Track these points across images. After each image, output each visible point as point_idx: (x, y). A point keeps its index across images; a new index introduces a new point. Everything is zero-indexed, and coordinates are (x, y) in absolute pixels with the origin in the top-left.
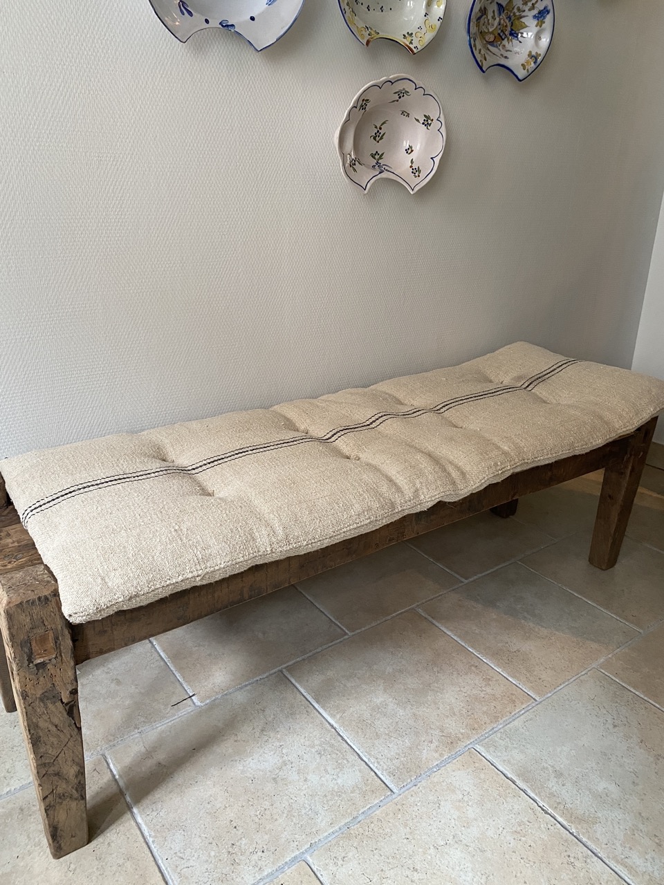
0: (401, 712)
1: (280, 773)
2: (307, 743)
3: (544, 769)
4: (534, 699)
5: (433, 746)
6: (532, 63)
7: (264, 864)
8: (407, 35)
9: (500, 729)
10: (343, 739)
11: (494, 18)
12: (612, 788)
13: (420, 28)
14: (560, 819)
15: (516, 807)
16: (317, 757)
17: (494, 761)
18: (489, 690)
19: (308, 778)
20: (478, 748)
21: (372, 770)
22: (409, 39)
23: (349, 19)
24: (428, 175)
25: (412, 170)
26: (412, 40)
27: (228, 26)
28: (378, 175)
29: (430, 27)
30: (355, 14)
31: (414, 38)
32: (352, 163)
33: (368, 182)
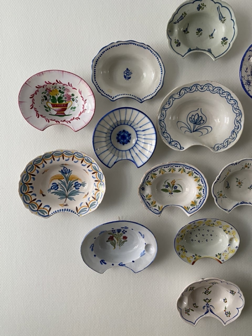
8: (218, 255)
22: (219, 256)
23: (182, 256)
24: (235, 317)
25: (225, 313)
26: (221, 257)
27: (122, 265)
28: (203, 315)
29: (231, 251)
30: (187, 252)
31: (222, 256)
32: (187, 311)
33: (197, 320)
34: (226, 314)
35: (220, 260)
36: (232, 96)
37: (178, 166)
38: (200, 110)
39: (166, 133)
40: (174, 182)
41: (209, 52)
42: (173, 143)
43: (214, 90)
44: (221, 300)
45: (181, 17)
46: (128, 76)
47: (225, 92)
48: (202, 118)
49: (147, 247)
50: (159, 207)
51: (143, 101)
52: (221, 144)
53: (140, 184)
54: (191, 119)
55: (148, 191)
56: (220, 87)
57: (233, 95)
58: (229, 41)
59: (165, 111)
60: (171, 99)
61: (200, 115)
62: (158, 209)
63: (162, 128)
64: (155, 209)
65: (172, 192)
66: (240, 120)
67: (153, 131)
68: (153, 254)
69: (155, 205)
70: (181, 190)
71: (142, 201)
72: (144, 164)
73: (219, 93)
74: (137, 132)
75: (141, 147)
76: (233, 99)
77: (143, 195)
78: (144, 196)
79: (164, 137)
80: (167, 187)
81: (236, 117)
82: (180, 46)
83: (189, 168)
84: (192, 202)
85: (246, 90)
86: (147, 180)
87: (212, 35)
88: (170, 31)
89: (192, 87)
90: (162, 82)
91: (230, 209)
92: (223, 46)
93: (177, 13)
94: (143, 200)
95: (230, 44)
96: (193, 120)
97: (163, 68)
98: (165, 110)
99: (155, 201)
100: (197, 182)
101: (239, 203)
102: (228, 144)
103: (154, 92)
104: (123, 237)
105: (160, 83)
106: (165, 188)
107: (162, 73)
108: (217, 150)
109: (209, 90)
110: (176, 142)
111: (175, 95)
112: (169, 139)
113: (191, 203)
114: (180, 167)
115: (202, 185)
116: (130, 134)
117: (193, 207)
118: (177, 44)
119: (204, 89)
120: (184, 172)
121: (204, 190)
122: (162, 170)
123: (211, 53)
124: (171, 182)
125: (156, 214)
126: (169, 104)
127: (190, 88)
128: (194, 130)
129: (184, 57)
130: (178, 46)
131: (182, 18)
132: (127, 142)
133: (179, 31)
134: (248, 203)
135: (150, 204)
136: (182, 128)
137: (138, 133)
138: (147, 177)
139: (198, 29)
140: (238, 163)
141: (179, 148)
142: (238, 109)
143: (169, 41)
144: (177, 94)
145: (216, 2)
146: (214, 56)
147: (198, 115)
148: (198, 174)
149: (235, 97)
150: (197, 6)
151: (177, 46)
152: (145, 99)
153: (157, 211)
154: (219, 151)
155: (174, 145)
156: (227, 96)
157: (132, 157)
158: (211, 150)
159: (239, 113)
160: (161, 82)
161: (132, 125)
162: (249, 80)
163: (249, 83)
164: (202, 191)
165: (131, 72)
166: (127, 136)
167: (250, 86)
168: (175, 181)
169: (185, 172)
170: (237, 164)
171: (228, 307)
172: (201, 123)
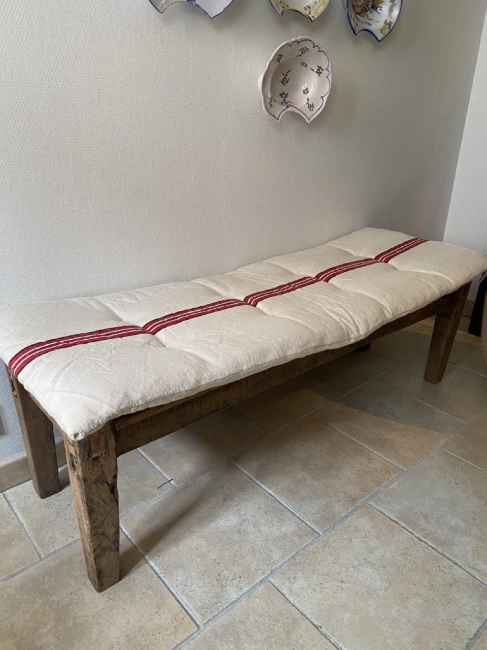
0: (316, 483)
1: (242, 527)
2: (256, 507)
3: (416, 513)
4: (403, 470)
5: (341, 504)
6: (387, 28)
7: (242, 585)
8: (307, 8)
9: (382, 490)
10: (280, 503)
12: (460, 522)
13: (315, 3)
14: (430, 544)
15: (401, 538)
16: (265, 515)
17: (383, 510)
18: (372, 466)
19: (262, 529)
20: (371, 503)
21: (303, 521)
24: (319, 109)
25: (308, 106)
26: (310, 11)
28: (286, 109)
29: (323, 2)
33: (280, 114)
35: (310, 15)
44: (300, 94)
171: (311, 98)
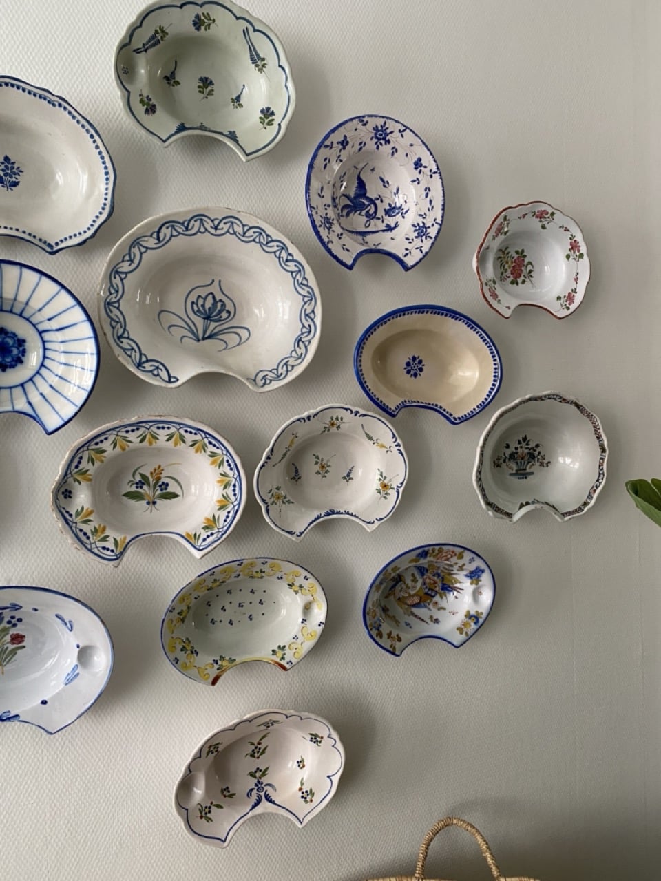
6: (472, 624)
8: (277, 650)
11: (414, 580)
13: (295, 637)
22: (280, 654)
23: (185, 665)
24: (324, 798)
25: (301, 795)
26: (285, 654)
27: (9, 719)
28: (248, 813)
29: (309, 635)
30: (197, 653)
31: (287, 651)
32: (205, 812)
33: (231, 828)
34: (302, 797)
35: (283, 662)
36: (290, 252)
37: (163, 428)
38: (216, 283)
39: (128, 338)
40: (158, 471)
41: (231, 138)
42: (148, 366)
43: (247, 235)
44: (292, 765)
45: (153, 37)
46: (11, 177)
47: (273, 241)
48: (224, 305)
49: (84, 654)
50: (115, 539)
51: (56, 248)
52: (271, 371)
53: (57, 478)
54: (195, 306)
55: (82, 498)
56: (261, 226)
57: (292, 249)
58: (277, 118)
59: (122, 280)
60: (134, 247)
61: (219, 296)
62: (112, 547)
63: (114, 324)
64: (104, 548)
65: (156, 500)
66: (313, 312)
67: (86, 330)
68: (101, 671)
69: (103, 536)
70: (178, 492)
71: (63, 526)
72: (66, 423)
73: (260, 243)
74: (43, 335)
75: (57, 376)
76: (293, 261)
77: (67, 512)
78: (71, 512)
79: (122, 350)
80: (141, 487)
81: (303, 303)
82: (156, 114)
83: (194, 431)
84: (208, 519)
85: (323, 240)
86: (77, 467)
87: (238, 98)
88: (125, 71)
89: (190, 221)
90: (108, 202)
91: (302, 530)
92: (265, 128)
93: (141, 25)
94: (67, 526)
95: (279, 125)
96: (201, 308)
97: (109, 164)
98: (120, 276)
99: (102, 526)
100: (217, 467)
101: (322, 515)
102: (287, 371)
103: (89, 229)
104: (11, 636)
105: (105, 204)
106: (133, 489)
107: (107, 179)
108: (262, 386)
109: (235, 233)
110: (156, 364)
111: (146, 239)
112: (135, 355)
113: (204, 523)
114: (169, 428)
115: (231, 473)
116: (24, 341)
117: (209, 533)
118: (145, 107)
119: (222, 229)
120: (182, 442)
121: (234, 486)
122: (119, 438)
123: (237, 142)
124: (152, 473)
125: (106, 562)
126: (132, 261)
127: (186, 224)
128: (206, 336)
129: (167, 143)
130: (149, 113)
131: (154, 41)
132: (13, 363)
133: (151, 75)
134: (342, 513)
135: (89, 534)
136: (172, 328)
137: (47, 336)
138: (77, 460)
139: (201, 79)
140: (314, 417)
141: (165, 381)
142: (307, 286)
143: (123, 96)
144: (151, 236)
145: (238, 16)
146: (244, 151)
147: (214, 298)
148: (217, 445)
149: (298, 256)
150: (194, 19)
151: (147, 111)
152: (62, 246)
153: (109, 553)
154: (267, 388)
155: (151, 371)
156: (278, 250)
157: (30, 404)
158: (248, 384)
159: (309, 295)
160: (106, 202)
161: (26, 314)
162: (328, 216)
163: (328, 222)
164: (230, 491)
165: (18, 168)
166: (13, 346)
167: (331, 231)
168: (163, 470)
169: (184, 442)
170: (311, 418)
171: (308, 779)
172: (221, 317)
